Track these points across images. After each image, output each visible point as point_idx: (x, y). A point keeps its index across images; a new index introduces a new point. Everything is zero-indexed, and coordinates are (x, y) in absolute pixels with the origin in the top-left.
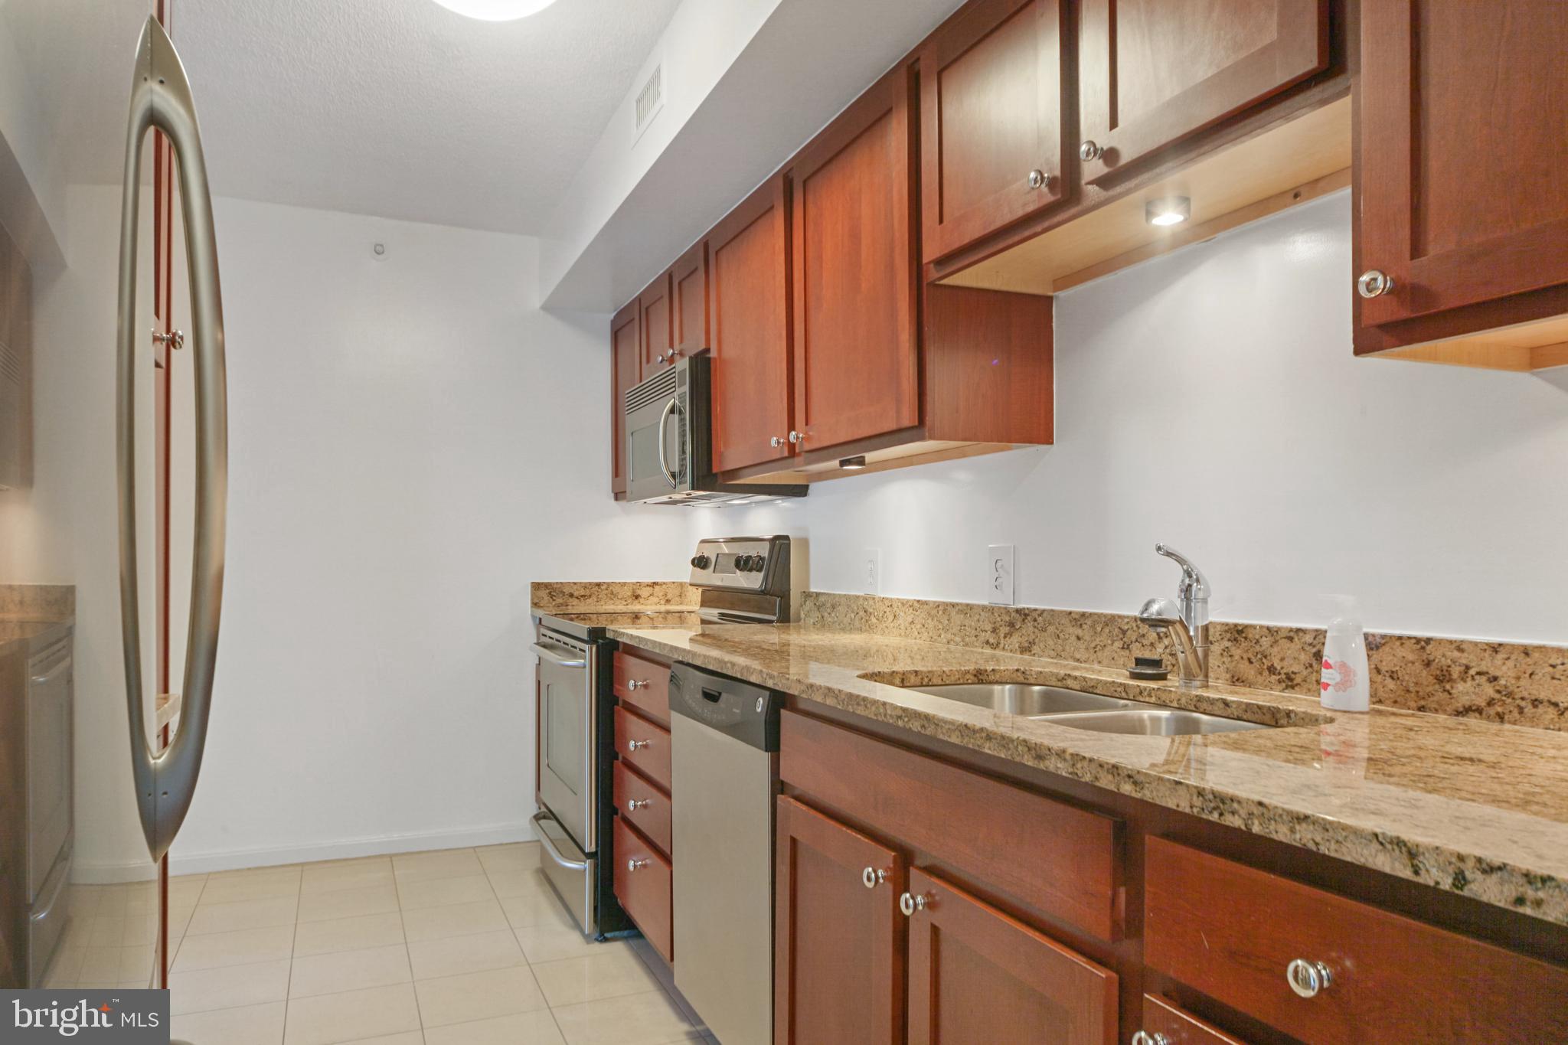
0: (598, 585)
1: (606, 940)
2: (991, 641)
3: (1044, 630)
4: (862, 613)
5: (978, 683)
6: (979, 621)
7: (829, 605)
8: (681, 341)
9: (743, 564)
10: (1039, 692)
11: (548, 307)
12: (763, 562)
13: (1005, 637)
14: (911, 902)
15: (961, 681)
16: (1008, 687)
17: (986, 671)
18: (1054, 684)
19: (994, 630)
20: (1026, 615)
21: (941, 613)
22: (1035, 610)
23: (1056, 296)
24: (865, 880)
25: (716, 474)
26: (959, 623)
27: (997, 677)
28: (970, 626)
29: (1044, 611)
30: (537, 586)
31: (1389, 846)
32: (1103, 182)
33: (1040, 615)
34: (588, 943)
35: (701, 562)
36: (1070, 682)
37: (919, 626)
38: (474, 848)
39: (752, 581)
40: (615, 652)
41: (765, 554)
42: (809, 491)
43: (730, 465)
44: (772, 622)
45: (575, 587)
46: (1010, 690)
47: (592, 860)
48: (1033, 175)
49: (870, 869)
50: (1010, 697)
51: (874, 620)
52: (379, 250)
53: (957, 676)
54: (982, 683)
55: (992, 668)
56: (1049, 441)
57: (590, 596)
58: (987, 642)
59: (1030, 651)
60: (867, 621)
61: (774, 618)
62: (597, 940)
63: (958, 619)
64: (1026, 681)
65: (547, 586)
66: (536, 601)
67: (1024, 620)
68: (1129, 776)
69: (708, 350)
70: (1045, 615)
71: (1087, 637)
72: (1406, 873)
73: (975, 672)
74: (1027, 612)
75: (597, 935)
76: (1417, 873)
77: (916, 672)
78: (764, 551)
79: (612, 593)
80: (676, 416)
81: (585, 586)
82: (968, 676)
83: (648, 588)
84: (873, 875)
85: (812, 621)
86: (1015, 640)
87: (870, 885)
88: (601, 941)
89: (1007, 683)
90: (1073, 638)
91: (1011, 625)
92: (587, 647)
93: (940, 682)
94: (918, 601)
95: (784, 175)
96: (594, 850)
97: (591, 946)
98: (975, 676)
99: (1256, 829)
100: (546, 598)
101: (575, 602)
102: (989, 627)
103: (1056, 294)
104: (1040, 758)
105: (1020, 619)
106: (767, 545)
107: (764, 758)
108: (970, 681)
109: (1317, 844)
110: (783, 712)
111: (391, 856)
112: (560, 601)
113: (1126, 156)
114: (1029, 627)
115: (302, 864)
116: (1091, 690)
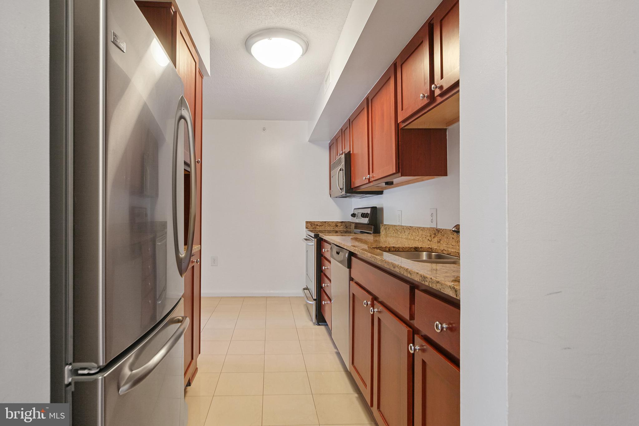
0: (325, 222)
1: (319, 325)
2: (430, 239)
3: (444, 236)
4: (396, 231)
5: (416, 251)
6: (426, 233)
7: (387, 228)
8: (344, 149)
9: (364, 215)
10: (435, 255)
11: (310, 141)
12: (368, 215)
13: (433, 238)
14: (372, 310)
15: (410, 250)
16: (424, 253)
17: (419, 247)
18: (440, 252)
19: (430, 236)
20: (439, 231)
21: (416, 230)
22: (441, 229)
23: (448, 128)
24: (364, 304)
25: (353, 188)
26: (421, 234)
27: (423, 250)
28: (424, 235)
29: (444, 229)
30: (307, 222)
31: (452, 289)
32: (441, 95)
33: (442, 231)
34: (314, 325)
35: (353, 215)
36: (444, 252)
37: (411, 235)
38: (289, 297)
39: (366, 221)
40: (322, 241)
41: (369, 212)
42: (384, 193)
43: (357, 185)
44: (371, 233)
45: (318, 223)
46: (425, 254)
47: (315, 301)
48: (421, 95)
49: (366, 301)
50: (425, 255)
51: (399, 233)
52: (264, 129)
53: (408, 249)
54: (417, 251)
55: (420, 247)
56: (445, 174)
57: (323, 225)
58: (429, 240)
59: (440, 243)
60: (397, 233)
61: (372, 232)
62: (317, 325)
63: (421, 232)
64: (432, 251)
65: (310, 222)
66: (307, 227)
67: (438, 232)
68: (409, 272)
69: (350, 151)
70: (444, 231)
71: (455, 238)
72: (455, 297)
73: (414, 248)
74: (439, 230)
75: (317, 323)
76: (457, 296)
77: (394, 247)
78: (368, 211)
79: (329, 225)
80: (342, 171)
81: (321, 222)
82: (412, 249)
83: (340, 223)
84: (366, 303)
85: (383, 233)
86: (436, 240)
87: (365, 306)
88: (318, 325)
89: (425, 252)
90: (452, 238)
91: (435, 234)
92: (314, 239)
93: (402, 251)
94: (411, 227)
95: (367, 98)
96: (316, 298)
97: (315, 326)
98: (414, 249)
99: (430, 286)
100: (310, 226)
101: (318, 227)
102: (429, 235)
103: (448, 127)
104: (394, 267)
105: (437, 232)
106: (370, 209)
107: (348, 270)
108: (413, 251)
109: (440, 289)
110: (352, 257)
111: (267, 297)
112: (314, 227)
113: (445, 88)
114: (439, 235)
115: (244, 297)
116: (450, 254)
